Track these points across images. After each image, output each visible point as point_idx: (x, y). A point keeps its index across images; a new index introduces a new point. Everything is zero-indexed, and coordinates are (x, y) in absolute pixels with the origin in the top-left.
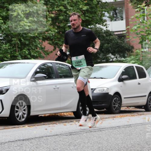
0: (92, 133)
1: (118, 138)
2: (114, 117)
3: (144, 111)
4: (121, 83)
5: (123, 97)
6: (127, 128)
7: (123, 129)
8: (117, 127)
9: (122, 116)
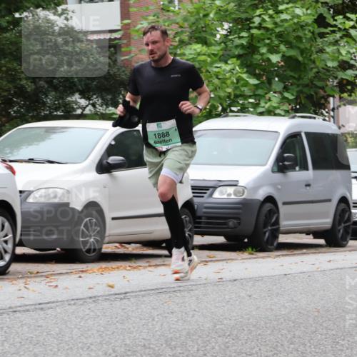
0: (18, 315)
1: (89, 330)
2: (82, 271)
4: (105, 176)
5: (108, 215)
6: (118, 303)
7: (106, 304)
8: (88, 300)
9: (105, 268)
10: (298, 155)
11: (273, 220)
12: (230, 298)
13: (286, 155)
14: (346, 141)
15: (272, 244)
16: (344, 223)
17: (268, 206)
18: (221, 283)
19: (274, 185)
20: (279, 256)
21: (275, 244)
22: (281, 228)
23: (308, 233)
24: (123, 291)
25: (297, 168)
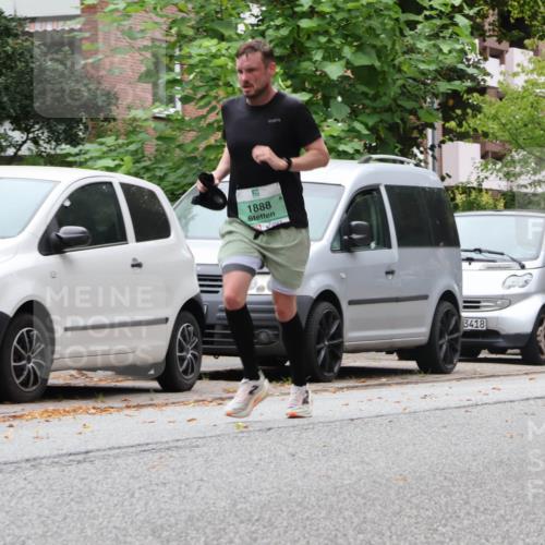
1: (23, 515)
2: (14, 417)
3: (156, 391)
4: (54, 259)
5: (59, 323)
6: (74, 468)
7: (54, 471)
8: (23, 465)
9: (54, 411)
10: (375, 223)
11: (333, 330)
12: (260, 460)
13: (354, 223)
14: (453, 199)
15: (331, 370)
16: (449, 335)
17: (325, 307)
18: (245, 434)
19: (335, 273)
20: (342, 388)
21: (336, 369)
22: (346, 344)
23: (389, 352)
24: (83, 449)
25: (373, 245)
